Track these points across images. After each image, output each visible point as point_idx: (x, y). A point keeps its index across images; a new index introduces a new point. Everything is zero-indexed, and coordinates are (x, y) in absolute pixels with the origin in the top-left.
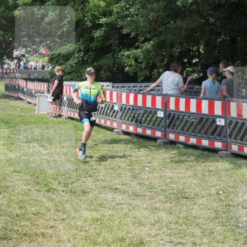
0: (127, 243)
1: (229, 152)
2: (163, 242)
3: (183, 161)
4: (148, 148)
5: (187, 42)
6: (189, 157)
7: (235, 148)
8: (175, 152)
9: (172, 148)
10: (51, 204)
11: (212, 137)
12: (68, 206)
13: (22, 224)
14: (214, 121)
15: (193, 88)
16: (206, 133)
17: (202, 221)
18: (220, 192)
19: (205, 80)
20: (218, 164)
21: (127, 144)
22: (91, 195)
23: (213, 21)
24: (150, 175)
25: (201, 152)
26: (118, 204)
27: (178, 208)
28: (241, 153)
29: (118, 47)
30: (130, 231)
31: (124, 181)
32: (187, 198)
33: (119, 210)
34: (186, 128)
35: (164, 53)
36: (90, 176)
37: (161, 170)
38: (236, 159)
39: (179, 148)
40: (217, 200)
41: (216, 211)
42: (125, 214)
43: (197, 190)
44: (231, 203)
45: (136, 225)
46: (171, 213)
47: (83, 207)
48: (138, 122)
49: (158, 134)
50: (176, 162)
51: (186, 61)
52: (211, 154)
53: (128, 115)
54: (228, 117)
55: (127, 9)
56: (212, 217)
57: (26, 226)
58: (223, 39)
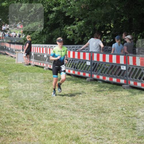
0: (69, 138)
1: (128, 85)
2: (90, 138)
3: (102, 91)
4: (81, 83)
5: (103, 21)
6: (105, 89)
7: (132, 83)
8: (97, 85)
9: (95, 83)
10: (25, 116)
11: (119, 77)
12: (35, 117)
13: (8, 127)
14: (120, 68)
15: (107, 48)
16: (115, 74)
17: (113, 125)
18: (123, 109)
19: (114, 43)
20: (122, 92)
21: (69, 81)
22: (48, 110)
23: (119, 9)
24: (83, 99)
25: (112, 85)
26: (64, 116)
27: (99, 118)
28: (135, 86)
29: (64, 24)
30: (71, 132)
31: (67, 102)
32: (104, 112)
33: (65, 120)
34: (103, 72)
35: (90, 28)
36: (48, 100)
37: (89, 96)
38: (133, 89)
39: (99, 83)
40: (122, 114)
41: (121, 120)
42: (69, 122)
43: (110, 107)
44: (130, 115)
45: (75, 128)
46: (95, 121)
47: (44, 117)
48: (75, 68)
49: (87, 75)
50: (98, 91)
51: (103, 32)
52: (118, 87)
53: (70, 63)
54: (128, 65)
55: (69, 2)
56: (119, 124)
57: (11, 129)
58: (124, 19)
